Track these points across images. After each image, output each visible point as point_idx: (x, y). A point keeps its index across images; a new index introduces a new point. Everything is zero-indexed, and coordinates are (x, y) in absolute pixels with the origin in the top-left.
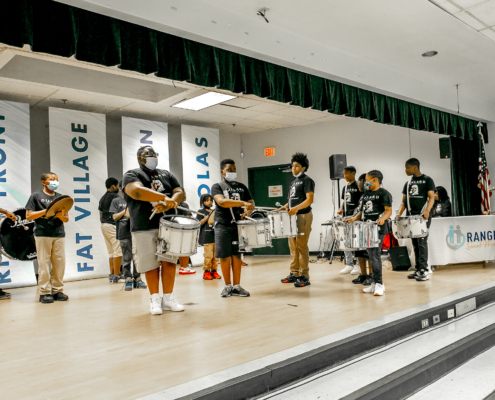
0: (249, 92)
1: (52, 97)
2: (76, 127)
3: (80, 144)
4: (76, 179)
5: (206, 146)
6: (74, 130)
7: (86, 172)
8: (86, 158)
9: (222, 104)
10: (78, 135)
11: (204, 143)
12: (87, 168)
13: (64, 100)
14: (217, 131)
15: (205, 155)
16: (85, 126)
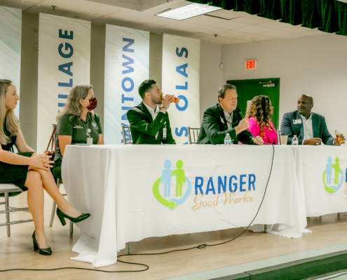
0: (240, 9)
1: (42, 3)
2: (63, 33)
3: (66, 50)
4: (60, 84)
5: (186, 56)
6: (61, 36)
7: (71, 77)
8: (71, 64)
9: (205, 14)
10: (64, 41)
11: (184, 53)
12: (71, 74)
13: (54, 7)
14: (198, 41)
15: (185, 66)
16: (72, 33)
